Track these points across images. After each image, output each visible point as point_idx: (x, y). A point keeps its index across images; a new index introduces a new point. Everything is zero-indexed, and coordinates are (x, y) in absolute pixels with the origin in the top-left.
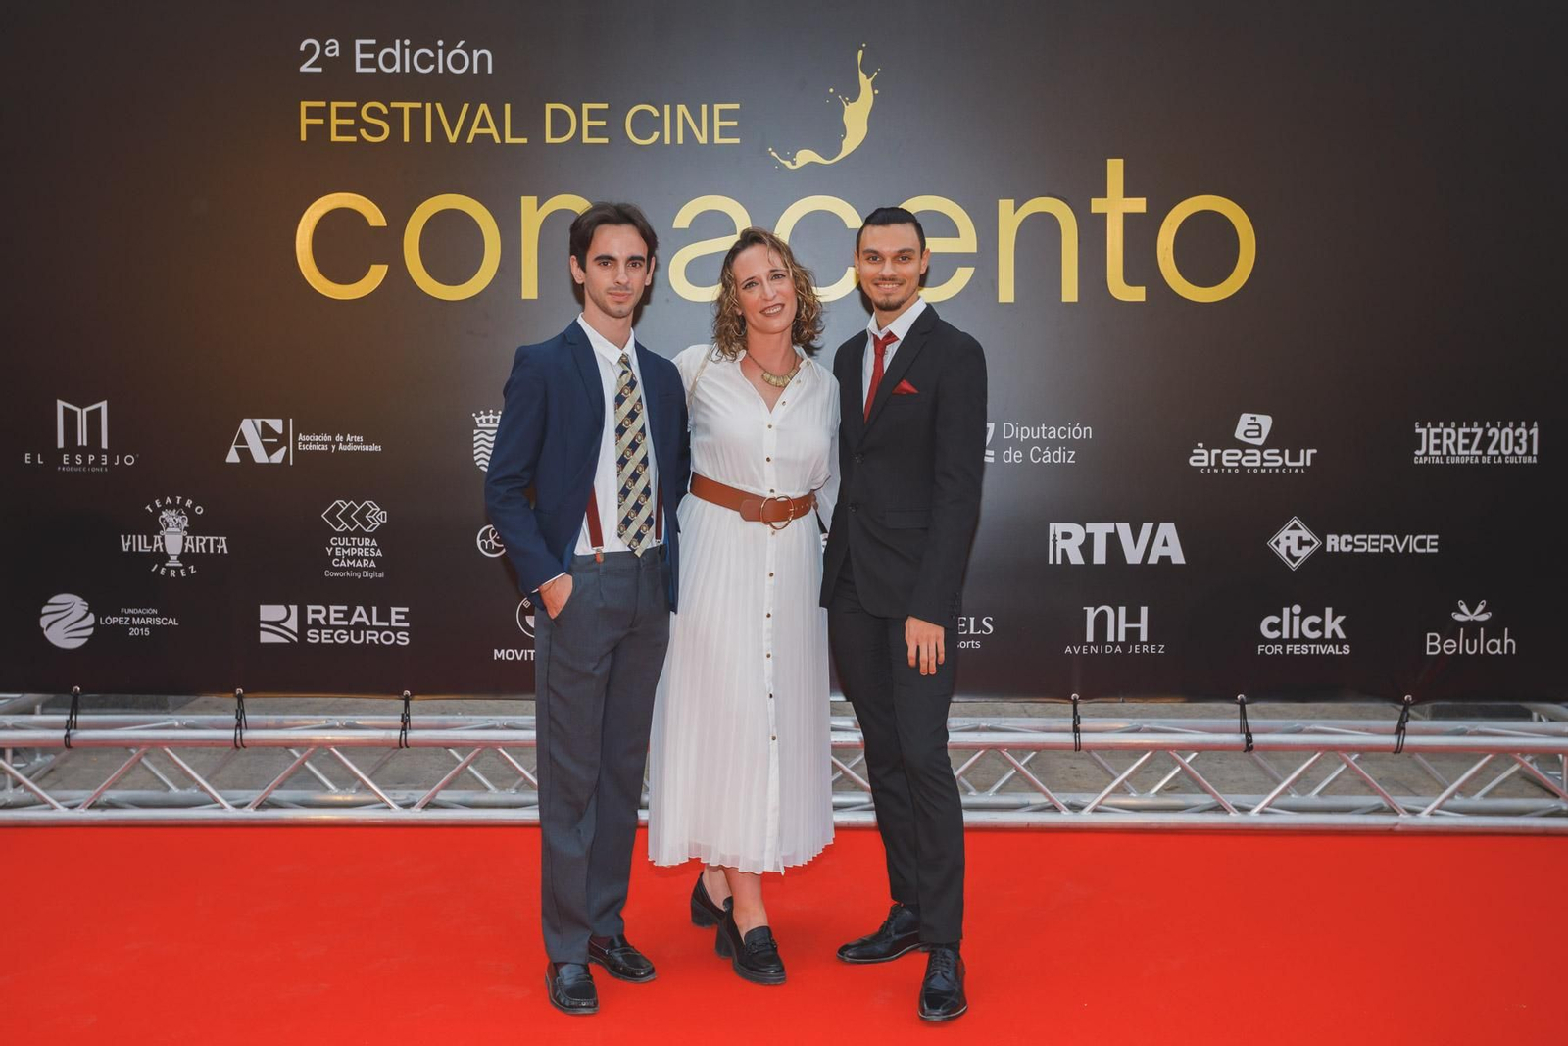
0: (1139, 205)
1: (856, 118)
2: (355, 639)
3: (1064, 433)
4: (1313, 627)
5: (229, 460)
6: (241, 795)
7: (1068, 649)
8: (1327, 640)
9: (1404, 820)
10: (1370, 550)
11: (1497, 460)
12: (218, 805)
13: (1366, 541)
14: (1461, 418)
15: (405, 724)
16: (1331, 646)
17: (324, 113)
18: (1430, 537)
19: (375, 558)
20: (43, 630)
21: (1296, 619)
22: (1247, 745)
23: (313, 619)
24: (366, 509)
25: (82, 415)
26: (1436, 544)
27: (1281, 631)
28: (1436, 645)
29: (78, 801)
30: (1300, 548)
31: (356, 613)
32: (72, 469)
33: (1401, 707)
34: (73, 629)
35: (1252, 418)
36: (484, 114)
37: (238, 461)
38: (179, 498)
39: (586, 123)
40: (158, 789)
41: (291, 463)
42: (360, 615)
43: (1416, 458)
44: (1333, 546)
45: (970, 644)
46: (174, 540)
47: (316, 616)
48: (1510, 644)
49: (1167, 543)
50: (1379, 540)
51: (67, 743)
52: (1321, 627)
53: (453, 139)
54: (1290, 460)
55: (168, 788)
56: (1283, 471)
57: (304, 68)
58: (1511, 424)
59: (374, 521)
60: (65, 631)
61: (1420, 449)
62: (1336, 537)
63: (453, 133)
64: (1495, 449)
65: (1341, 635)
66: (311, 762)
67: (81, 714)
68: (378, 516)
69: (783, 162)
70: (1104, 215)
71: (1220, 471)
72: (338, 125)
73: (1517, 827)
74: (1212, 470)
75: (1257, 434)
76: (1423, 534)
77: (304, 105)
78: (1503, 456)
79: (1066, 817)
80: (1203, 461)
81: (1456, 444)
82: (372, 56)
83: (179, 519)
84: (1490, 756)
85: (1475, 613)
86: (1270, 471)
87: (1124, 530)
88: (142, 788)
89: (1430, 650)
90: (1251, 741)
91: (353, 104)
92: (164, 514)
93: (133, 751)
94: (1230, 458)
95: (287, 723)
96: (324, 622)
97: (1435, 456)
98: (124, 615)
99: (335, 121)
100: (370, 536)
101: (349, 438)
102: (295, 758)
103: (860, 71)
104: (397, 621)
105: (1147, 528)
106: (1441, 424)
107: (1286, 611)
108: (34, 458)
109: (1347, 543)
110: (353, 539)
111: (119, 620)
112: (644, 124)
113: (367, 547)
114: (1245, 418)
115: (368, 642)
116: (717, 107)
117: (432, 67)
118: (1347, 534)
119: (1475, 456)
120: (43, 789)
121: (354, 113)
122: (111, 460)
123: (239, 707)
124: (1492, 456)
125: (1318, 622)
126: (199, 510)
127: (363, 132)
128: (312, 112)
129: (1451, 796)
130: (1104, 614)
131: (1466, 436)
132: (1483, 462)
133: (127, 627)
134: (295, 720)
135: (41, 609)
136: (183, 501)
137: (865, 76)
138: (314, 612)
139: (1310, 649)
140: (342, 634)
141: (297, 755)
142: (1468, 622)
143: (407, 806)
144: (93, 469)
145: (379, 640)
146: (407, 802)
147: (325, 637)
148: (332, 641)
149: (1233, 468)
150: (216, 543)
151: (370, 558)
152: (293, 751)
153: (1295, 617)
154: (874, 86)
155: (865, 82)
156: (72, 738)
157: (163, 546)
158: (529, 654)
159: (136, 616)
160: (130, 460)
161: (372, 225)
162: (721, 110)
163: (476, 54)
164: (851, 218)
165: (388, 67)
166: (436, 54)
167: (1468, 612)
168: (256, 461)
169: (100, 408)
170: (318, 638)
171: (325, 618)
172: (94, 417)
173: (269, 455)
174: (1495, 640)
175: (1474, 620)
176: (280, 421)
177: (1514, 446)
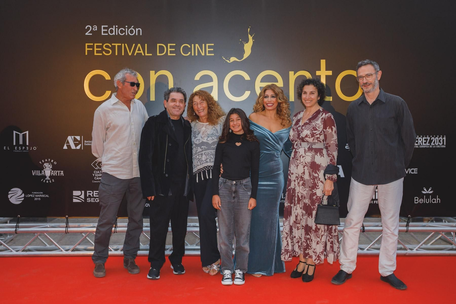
0: (330, 73)
1: (248, 48)
5: (64, 148)
6: (67, 247)
9: (409, 252)
11: (434, 146)
12: (60, 250)
14: (424, 134)
17: (92, 47)
18: (415, 169)
20: (9, 198)
21: (377, 193)
23: (89, 195)
25: (21, 135)
26: (417, 171)
28: (417, 200)
29: (19, 249)
32: (18, 151)
33: (408, 219)
34: (18, 198)
36: (139, 46)
37: (67, 148)
38: (49, 159)
39: (169, 50)
40: (43, 245)
41: (82, 149)
45: (282, 201)
46: (48, 172)
47: (89, 194)
48: (439, 200)
51: (16, 232)
53: (130, 54)
55: (46, 245)
57: (87, 34)
58: (438, 136)
60: (16, 199)
63: (130, 53)
64: (433, 143)
66: (88, 237)
67: (20, 223)
69: (226, 60)
70: (320, 76)
72: (96, 50)
73: (442, 254)
76: (413, 168)
77: (87, 44)
78: (436, 145)
81: (422, 142)
82: (107, 30)
83: (49, 166)
84: (433, 233)
85: (429, 191)
88: (39, 245)
89: (416, 202)
90: (364, 229)
91: (101, 44)
92: (45, 164)
93: (36, 234)
95: (81, 226)
96: (92, 196)
97: (416, 145)
98: (33, 194)
102: (83, 236)
103: (249, 34)
106: (418, 136)
108: (7, 148)
111: (32, 195)
112: (186, 50)
117: (124, 33)
119: (428, 145)
120: (9, 246)
121: (101, 47)
122: (29, 148)
123: (67, 221)
124: (433, 145)
126: (55, 163)
127: (104, 52)
128: (89, 47)
129: (422, 245)
131: (425, 140)
132: (430, 147)
133: (34, 197)
134: (83, 225)
135: (8, 193)
136: (51, 161)
137: (250, 36)
138: (89, 193)
140: (97, 199)
141: (84, 235)
142: (427, 193)
144: (24, 151)
146: (116, 249)
147: (92, 200)
148: (94, 201)
150: (60, 173)
152: (83, 234)
154: (253, 39)
155: (250, 38)
157: (45, 174)
159: (36, 194)
160: (35, 148)
161: (106, 79)
162: (208, 46)
163: (137, 30)
164: (247, 77)
165: (111, 33)
166: (125, 30)
167: (426, 191)
168: (72, 148)
169: (26, 133)
170: (90, 200)
171: (92, 195)
172: (24, 136)
173: (76, 147)
174: (434, 199)
175: (428, 193)
176: (79, 137)
177: (439, 142)
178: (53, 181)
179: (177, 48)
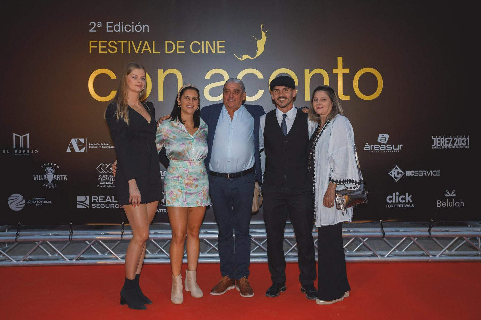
0: (347, 71)
1: (261, 45)
2: (107, 207)
4: (402, 199)
5: (67, 151)
6: (71, 256)
8: (407, 203)
9: (431, 258)
10: (419, 175)
11: (457, 147)
12: (63, 259)
13: (418, 172)
14: (446, 135)
15: (123, 233)
16: (408, 205)
17: (97, 44)
18: (437, 171)
19: (113, 181)
20: (9, 205)
21: (397, 197)
22: (383, 236)
23: (94, 201)
24: (110, 166)
25: (21, 138)
26: (439, 173)
27: (393, 200)
28: (440, 204)
29: (20, 259)
30: (398, 175)
31: (107, 198)
32: (18, 155)
33: (430, 223)
34: (18, 205)
35: (383, 135)
36: (146, 44)
37: (70, 151)
38: (52, 163)
39: (178, 47)
40: (44, 255)
41: (87, 152)
42: (108, 199)
43: (433, 147)
44: (408, 174)
48: (462, 204)
50: (422, 172)
51: (16, 241)
52: (405, 199)
53: (137, 52)
54: (394, 148)
55: (48, 254)
56: (393, 151)
57: (91, 31)
58: (461, 136)
60: (16, 205)
61: (434, 144)
62: (409, 171)
63: (137, 50)
64: (456, 144)
65: (411, 201)
66: (93, 245)
67: (21, 231)
69: (238, 58)
70: (336, 75)
71: (373, 151)
72: (102, 48)
73: (466, 260)
74: (371, 151)
75: (384, 140)
76: (435, 170)
77: (91, 42)
78: (459, 146)
80: (368, 148)
81: (444, 143)
82: (112, 27)
83: (52, 170)
84: (457, 238)
85: (452, 194)
86: (389, 151)
88: (40, 255)
89: (438, 206)
90: (384, 234)
91: (106, 42)
92: (47, 169)
93: (37, 243)
94: (376, 147)
95: (85, 233)
96: (97, 202)
97: (439, 146)
98: (34, 200)
99: (100, 47)
101: (105, 144)
102: (87, 244)
103: (262, 31)
106: (440, 137)
107: (394, 194)
108: (6, 151)
109: (412, 173)
110: (106, 176)
111: (33, 202)
112: (196, 47)
113: (111, 178)
114: (381, 136)
115: (111, 207)
117: (130, 30)
118: (412, 170)
119: (450, 146)
120: (9, 255)
121: (106, 44)
122: (30, 152)
123: (71, 228)
124: (455, 146)
125: (404, 197)
126: (58, 167)
127: (109, 50)
128: (93, 44)
129: (445, 251)
131: (447, 140)
132: (453, 148)
133: (36, 204)
134: (88, 233)
135: (8, 199)
136: (53, 164)
138: (94, 198)
139: (402, 206)
140: (103, 205)
141: (89, 243)
144: (25, 155)
145: (114, 207)
147: (98, 206)
148: (100, 207)
149: (377, 151)
150: (63, 177)
151: (111, 181)
152: (87, 242)
154: (266, 35)
155: (263, 34)
156: (18, 239)
157: (47, 178)
158: (161, 210)
159: (38, 200)
160: (36, 152)
161: (112, 78)
162: (219, 43)
163: (144, 26)
164: (260, 76)
165: (117, 30)
166: (132, 26)
167: (449, 194)
168: (76, 152)
169: (27, 136)
170: (95, 206)
171: (97, 200)
172: (25, 139)
173: (80, 150)
174: (457, 202)
175: (451, 196)
176: (83, 139)
177: (462, 143)
178: (56, 185)
179: (187, 45)
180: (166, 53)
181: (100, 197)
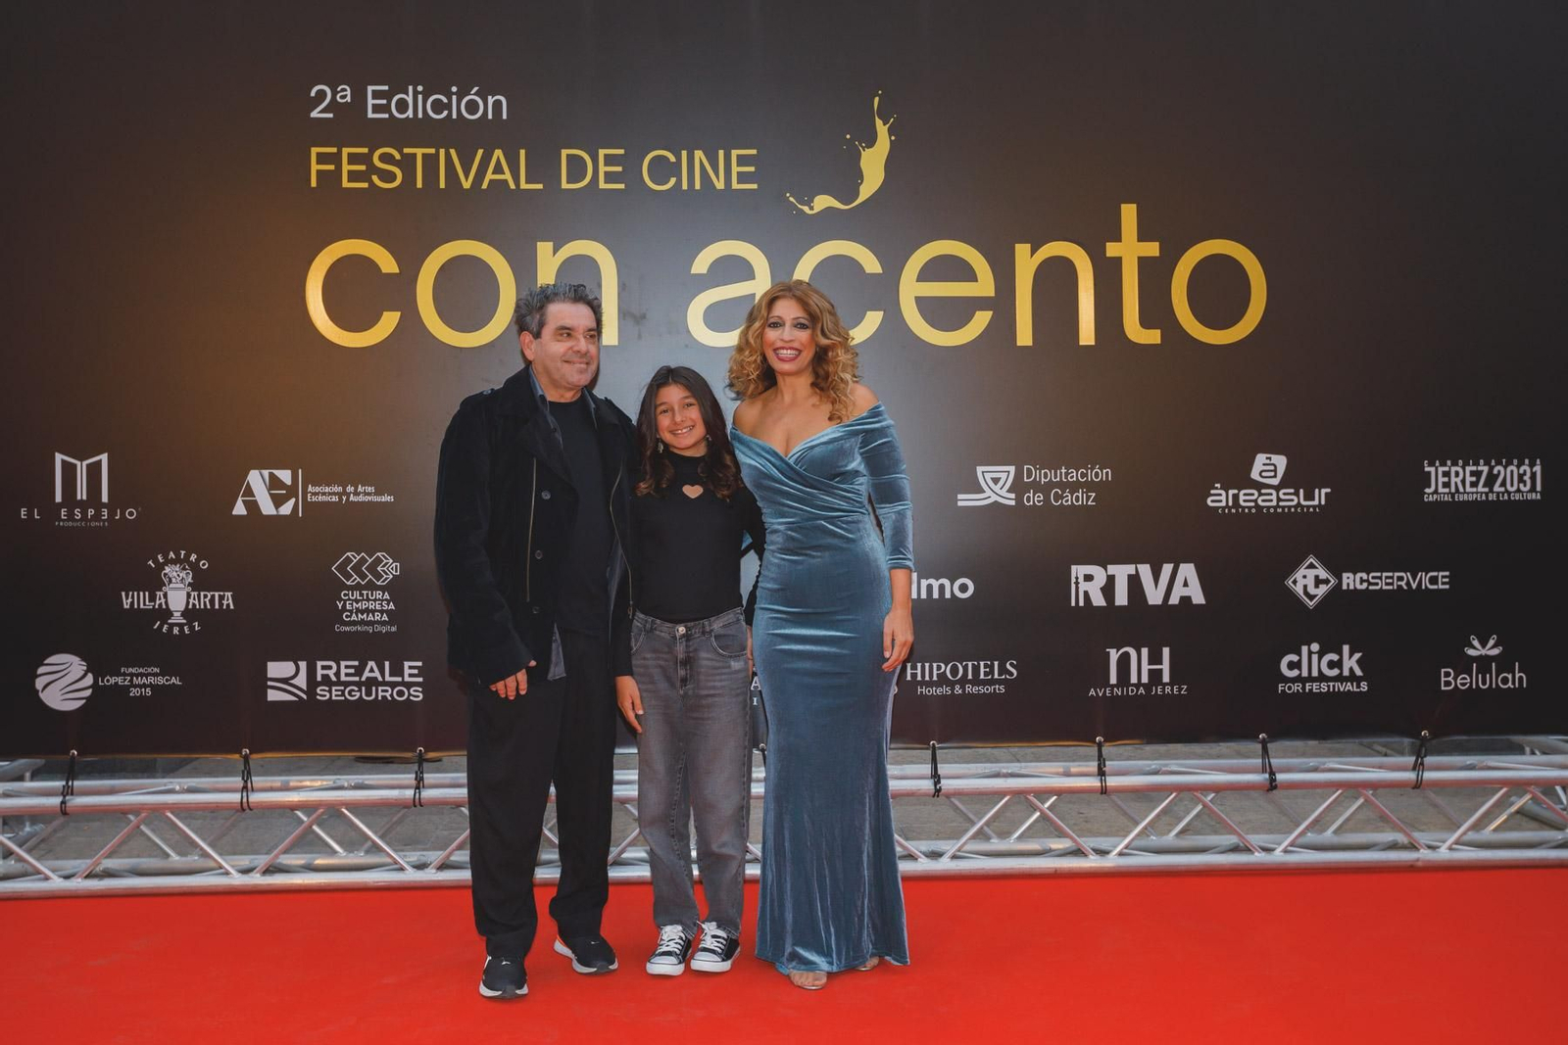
0: (1152, 249)
1: (873, 164)
2: (367, 695)
3: (1083, 475)
4: (1331, 665)
5: (234, 513)
6: (245, 861)
7: (1092, 692)
8: (1346, 677)
9: (1424, 855)
10: (1384, 587)
11: (1503, 496)
12: (223, 871)
13: (1380, 578)
14: (1468, 456)
15: (419, 783)
16: (1349, 684)
17: (335, 159)
18: (1441, 574)
19: (387, 611)
20: (38, 691)
21: (1315, 657)
22: (1271, 783)
23: (323, 675)
24: (378, 561)
25: (82, 468)
26: (1447, 580)
27: (1300, 669)
28: (1451, 680)
29: (75, 871)
30: (1317, 586)
31: (368, 668)
32: (70, 524)
33: (1418, 742)
34: (70, 690)
35: (1267, 458)
36: (498, 161)
37: (245, 513)
38: (183, 552)
39: (602, 169)
40: (155, 856)
41: (300, 515)
42: (372, 670)
43: (1426, 496)
44: (1348, 584)
45: (995, 689)
46: (177, 597)
47: (325, 672)
48: (1521, 678)
49: (1187, 584)
51: (63, 810)
52: (1339, 664)
53: (467, 185)
54: (1305, 500)
55: (167, 856)
56: (1299, 510)
57: (314, 114)
58: (1515, 462)
59: (387, 574)
60: (63, 691)
61: (1429, 487)
62: (1351, 575)
63: (467, 178)
64: (1501, 486)
65: (1359, 672)
66: (319, 825)
67: (78, 779)
68: (390, 568)
69: (799, 206)
70: (1119, 259)
71: (1237, 511)
72: (349, 172)
73: (1534, 860)
74: (1230, 510)
75: (1272, 474)
76: (1435, 571)
77: (314, 151)
78: (1509, 493)
79: (1092, 862)
80: (1221, 501)
81: (1463, 482)
82: (384, 102)
83: (183, 574)
84: (1504, 790)
85: (1487, 647)
86: (1286, 510)
87: (1145, 571)
88: (142, 857)
89: (1445, 686)
90: (1275, 780)
91: (365, 150)
92: (167, 570)
93: (131, 817)
94: (1246, 498)
95: (292, 784)
96: (334, 679)
97: (1445, 494)
98: (125, 674)
99: (346, 167)
100: (383, 589)
101: (360, 489)
102: (302, 822)
103: (877, 118)
104: (411, 675)
105: (1167, 569)
106: (1449, 463)
107: (1305, 649)
108: (30, 514)
109: (1362, 581)
110: (365, 592)
111: (119, 680)
112: (661, 170)
113: (379, 600)
114: (1261, 459)
115: (380, 698)
116: (735, 153)
117: (446, 113)
118: (1362, 572)
119: (1482, 493)
120: (38, 859)
121: (366, 159)
122: (112, 514)
123: (245, 768)
124: (1498, 493)
125: (1336, 659)
126: (204, 565)
127: (375, 178)
128: (322, 159)
129: (1465, 833)
130: (1126, 655)
131: (1473, 474)
132: (1490, 499)
133: (128, 687)
134: (300, 781)
135: (36, 670)
136: (187, 556)
137: (881, 123)
138: (323, 668)
139: (1329, 686)
140: (353, 690)
141: (305, 819)
142: (1481, 656)
143: (420, 866)
145: (392, 695)
146: (418, 863)
147: (335, 694)
148: (343, 698)
149: (1250, 508)
150: (221, 598)
151: (382, 612)
152: (300, 813)
153: (1313, 655)
154: (891, 132)
155: (882, 129)
156: (68, 805)
157: (166, 603)
159: (137, 675)
160: (131, 514)
161: (383, 271)
162: (738, 156)
163: (491, 100)
164: (871, 264)
165: (401, 113)
166: (450, 100)
167: (1480, 647)
168: (264, 513)
169: (100, 461)
170: (328, 695)
171: (335, 674)
172: (94, 471)
173: (277, 508)
174: (1505, 675)
175: (1487, 656)
176: (289, 472)
177: (1519, 482)
178: (197, 623)
179: (631, 163)
180: (563, 187)
181: (343, 664)
